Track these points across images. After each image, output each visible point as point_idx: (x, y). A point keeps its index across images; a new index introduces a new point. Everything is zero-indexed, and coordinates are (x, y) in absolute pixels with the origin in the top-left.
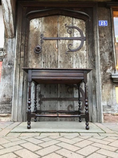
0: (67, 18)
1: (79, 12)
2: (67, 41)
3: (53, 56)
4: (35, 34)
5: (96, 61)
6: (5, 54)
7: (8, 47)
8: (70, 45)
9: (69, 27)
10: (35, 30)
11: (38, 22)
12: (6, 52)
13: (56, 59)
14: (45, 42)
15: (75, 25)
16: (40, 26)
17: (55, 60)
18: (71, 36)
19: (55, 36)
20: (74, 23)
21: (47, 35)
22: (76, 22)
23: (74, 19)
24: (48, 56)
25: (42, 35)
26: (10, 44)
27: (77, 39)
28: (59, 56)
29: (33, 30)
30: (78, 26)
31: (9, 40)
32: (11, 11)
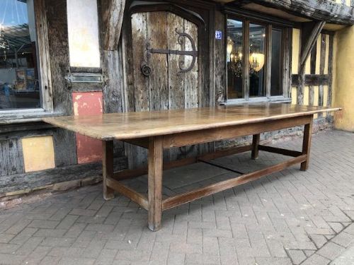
0: (178, 19)
1: (195, 14)
2: (178, 56)
3: (162, 80)
4: (139, 42)
5: (211, 88)
6: (106, 79)
7: (109, 66)
8: (182, 62)
9: (181, 35)
10: (139, 35)
11: (141, 21)
12: (108, 76)
13: (166, 83)
14: (153, 57)
15: (187, 32)
16: (145, 28)
17: (164, 85)
18: (182, 48)
19: (164, 47)
20: (186, 28)
21: (154, 45)
22: (189, 27)
23: (186, 21)
24: (156, 79)
25: (148, 45)
26: (110, 61)
27: (188, 53)
28: (170, 79)
29: (136, 35)
30: (189, 34)
31: (109, 54)
32: (123, 8)
